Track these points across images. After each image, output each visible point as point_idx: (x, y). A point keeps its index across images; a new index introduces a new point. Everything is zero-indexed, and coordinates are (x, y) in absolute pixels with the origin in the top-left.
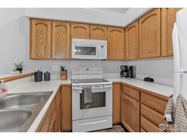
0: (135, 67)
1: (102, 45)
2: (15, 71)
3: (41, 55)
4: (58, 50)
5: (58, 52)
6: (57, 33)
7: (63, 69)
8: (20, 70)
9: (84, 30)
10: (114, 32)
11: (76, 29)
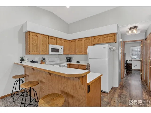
0: (72, 57)
1: (62, 48)
5: (43, 50)
6: (42, 41)
9: (54, 40)
10: (65, 42)
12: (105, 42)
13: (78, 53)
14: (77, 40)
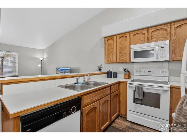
1: (162, 46)
2: (98, 70)
3: (110, 60)
4: (121, 56)
5: (121, 57)
6: (120, 43)
7: (125, 70)
8: (100, 70)
9: (142, 35)
10: (183, 27)
11: (135, 36)
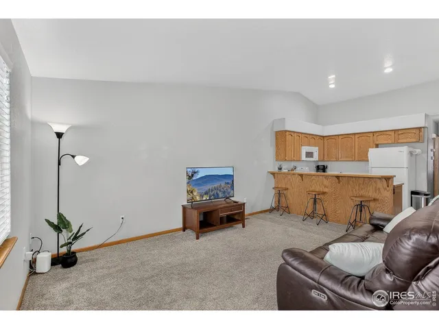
0: (329, 166)
1: (316, 151)
9: (307, 139)
12: (400, 141)
13: (344, 159)
14: (340, 137)
